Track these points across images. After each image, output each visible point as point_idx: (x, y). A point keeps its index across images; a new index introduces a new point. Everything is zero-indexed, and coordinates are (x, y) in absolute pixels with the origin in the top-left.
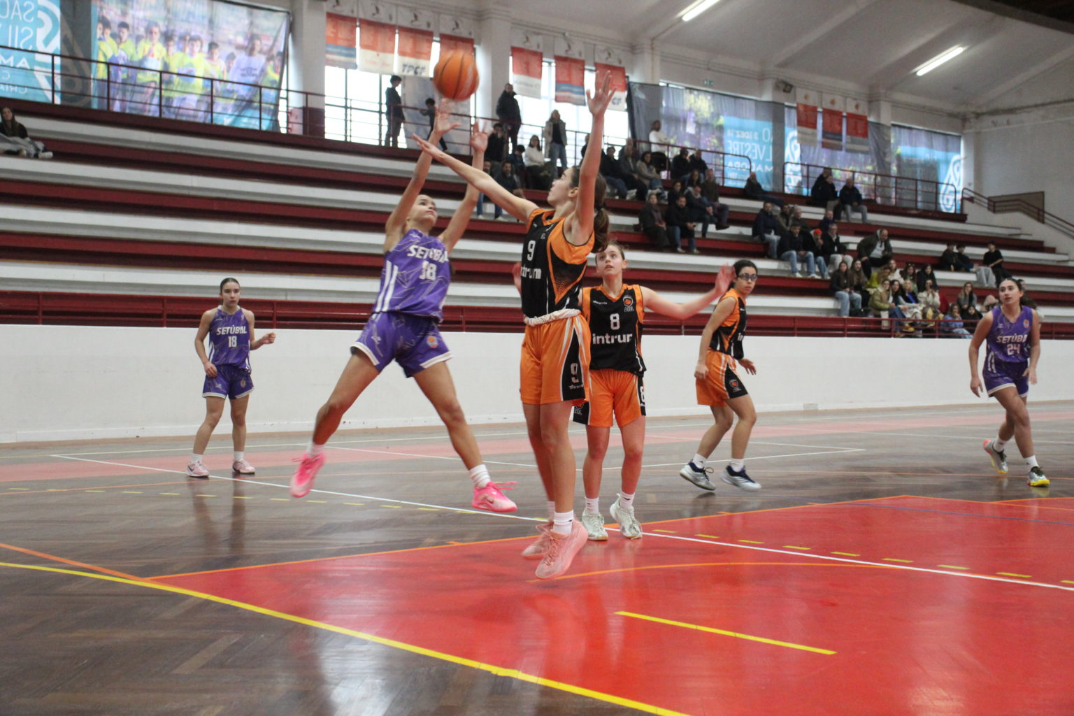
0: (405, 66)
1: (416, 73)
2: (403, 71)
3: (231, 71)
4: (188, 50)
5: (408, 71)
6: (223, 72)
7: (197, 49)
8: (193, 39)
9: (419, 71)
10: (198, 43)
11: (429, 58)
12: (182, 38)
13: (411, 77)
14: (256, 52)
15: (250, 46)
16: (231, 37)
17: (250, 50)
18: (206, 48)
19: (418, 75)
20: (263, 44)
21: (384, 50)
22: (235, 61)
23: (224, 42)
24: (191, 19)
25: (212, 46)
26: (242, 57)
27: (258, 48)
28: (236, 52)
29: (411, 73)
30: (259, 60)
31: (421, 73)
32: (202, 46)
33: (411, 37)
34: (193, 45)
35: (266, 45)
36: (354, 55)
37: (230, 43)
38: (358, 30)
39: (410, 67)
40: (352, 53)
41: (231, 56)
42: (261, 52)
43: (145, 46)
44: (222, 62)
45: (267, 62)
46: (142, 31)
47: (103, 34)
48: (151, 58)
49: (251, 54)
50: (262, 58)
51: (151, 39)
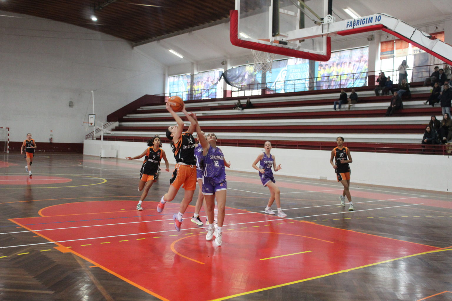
0: (414, 51)
2: (414, 52)
3: (354, 69)
4: (343, 66)
5: (416, 52)
7: (345, 65)
10: (346, 63)
12: (342, 63)
13: (418, 54)
14: (361, 62)
15: (360, 60)
16: (355, 59)
19: (421, 52)
21: (405, 48)
23: (353, 61)
24: (344, 58)
25: (350, 63)
26: (358, 64)
27: (362, 60)
28: (356, 63)
29: (418, 52)
32: (347, 64)
35: (364, 59)
36: (394, 53)
37: (355, 61)
38: (395, 44)
39: (417, 50)
40: (393, 52)
41: (354, 65)
42: (363, 61)
43: (332, 68)
44: (352, 67)
45: (365, 63)
46: (331, 65)
47: (320, 69)
48: (333, 72)
49: (360, 63)
50: (364, 62)
51: (334, 66)
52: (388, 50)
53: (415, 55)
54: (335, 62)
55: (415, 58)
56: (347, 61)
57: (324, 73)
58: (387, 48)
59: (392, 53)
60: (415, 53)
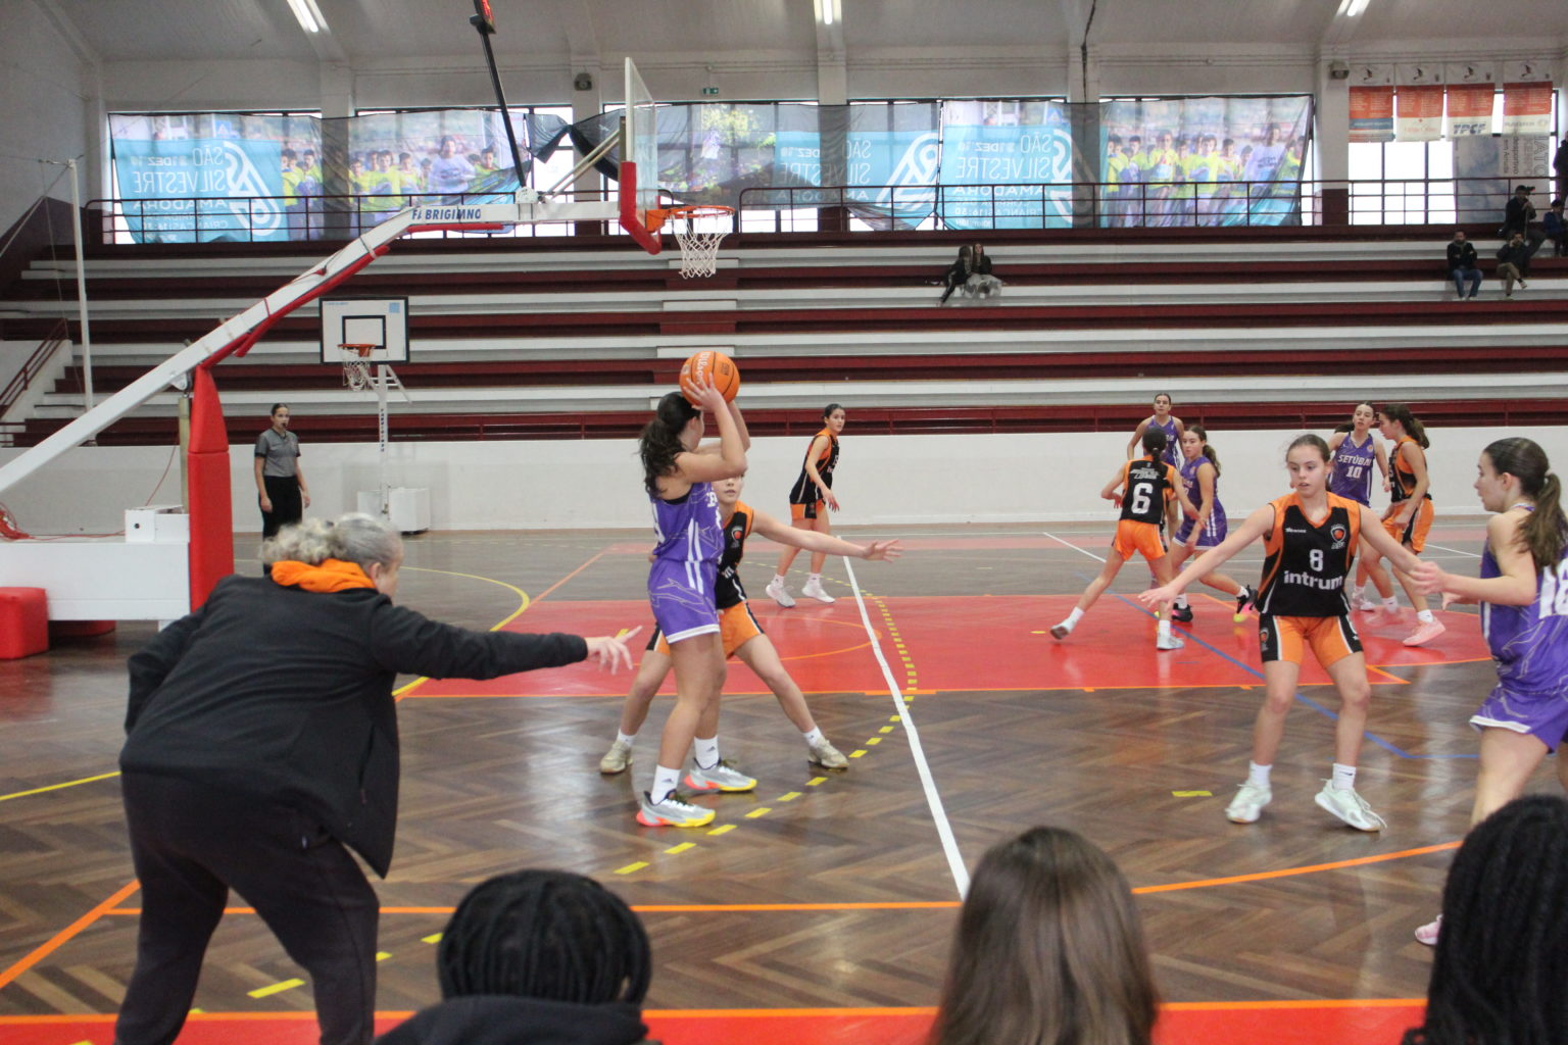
0: (1457, 127)
1: (1472, 132)
2: (1456, 132)
3: (1247, 164)
4: (1200, 151)
5: (1462, 132)
6: (1238, 167)
7: (1210, 148)
8: (1207, 139)
9: (1476, 129)
10: (1212, 142)
11: (1490, 114)
12: (1196, 140)
13: (1465, 138)
14: (1274, 142)
15: (1268, 136)
16: (1247, 130)
17: (1268, 140)
18: (1220, 145)
19: (1476, 134)
20: (1285, 131)
21: (1429, 115)
22: (1251, 155)
23: (1240, 137)
24: (1204, 121)
25: (1227, 142)
26: (1259, 149)
27: (1276, 137)
28: (1252, 145)
29: (1467, 133)
30: (1278, 148)
31: (1479, 131)
32: (1216, 145)
33: (1465, 94)
34: (1206, 145)
35: (1286, 132)
36: (1392, 127)
37: (1246, 136)
38: (1395, 98)
39: (1464, 126)
40: (1389, 123)
41: (1247, 150)
42: (1280, 140)
43: (1156, 154)
44: (1237, 158)
45: (1288, 147)
46: (1153, 141)
47: (1114, 151)
48: (1162, 165)
49: (1269, 143)
50: (1282, 146)
51: (1163, 147)
52: (1372, 115)
53: (1456, 141)
54: (1169, 132)
55: (1456, 148)
56: (1217, 135)
57: (1128, 168)
58: (1368, 111)
59: (1386, 127)
60: (1459, 134)
